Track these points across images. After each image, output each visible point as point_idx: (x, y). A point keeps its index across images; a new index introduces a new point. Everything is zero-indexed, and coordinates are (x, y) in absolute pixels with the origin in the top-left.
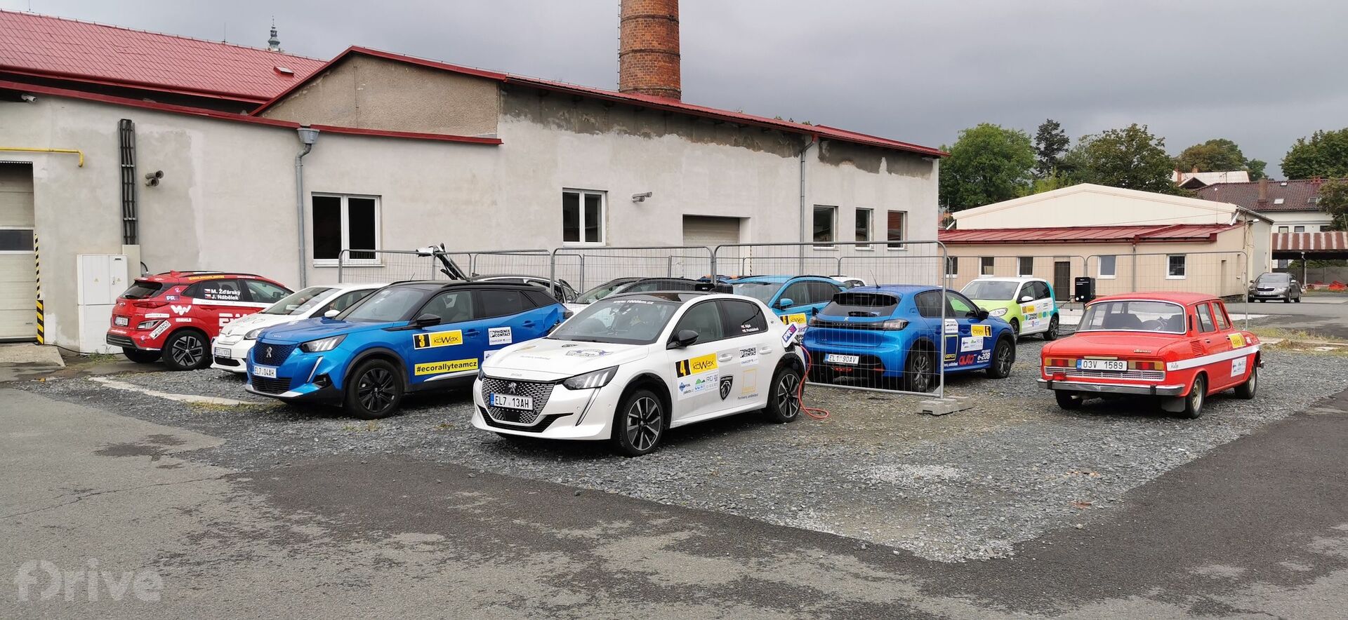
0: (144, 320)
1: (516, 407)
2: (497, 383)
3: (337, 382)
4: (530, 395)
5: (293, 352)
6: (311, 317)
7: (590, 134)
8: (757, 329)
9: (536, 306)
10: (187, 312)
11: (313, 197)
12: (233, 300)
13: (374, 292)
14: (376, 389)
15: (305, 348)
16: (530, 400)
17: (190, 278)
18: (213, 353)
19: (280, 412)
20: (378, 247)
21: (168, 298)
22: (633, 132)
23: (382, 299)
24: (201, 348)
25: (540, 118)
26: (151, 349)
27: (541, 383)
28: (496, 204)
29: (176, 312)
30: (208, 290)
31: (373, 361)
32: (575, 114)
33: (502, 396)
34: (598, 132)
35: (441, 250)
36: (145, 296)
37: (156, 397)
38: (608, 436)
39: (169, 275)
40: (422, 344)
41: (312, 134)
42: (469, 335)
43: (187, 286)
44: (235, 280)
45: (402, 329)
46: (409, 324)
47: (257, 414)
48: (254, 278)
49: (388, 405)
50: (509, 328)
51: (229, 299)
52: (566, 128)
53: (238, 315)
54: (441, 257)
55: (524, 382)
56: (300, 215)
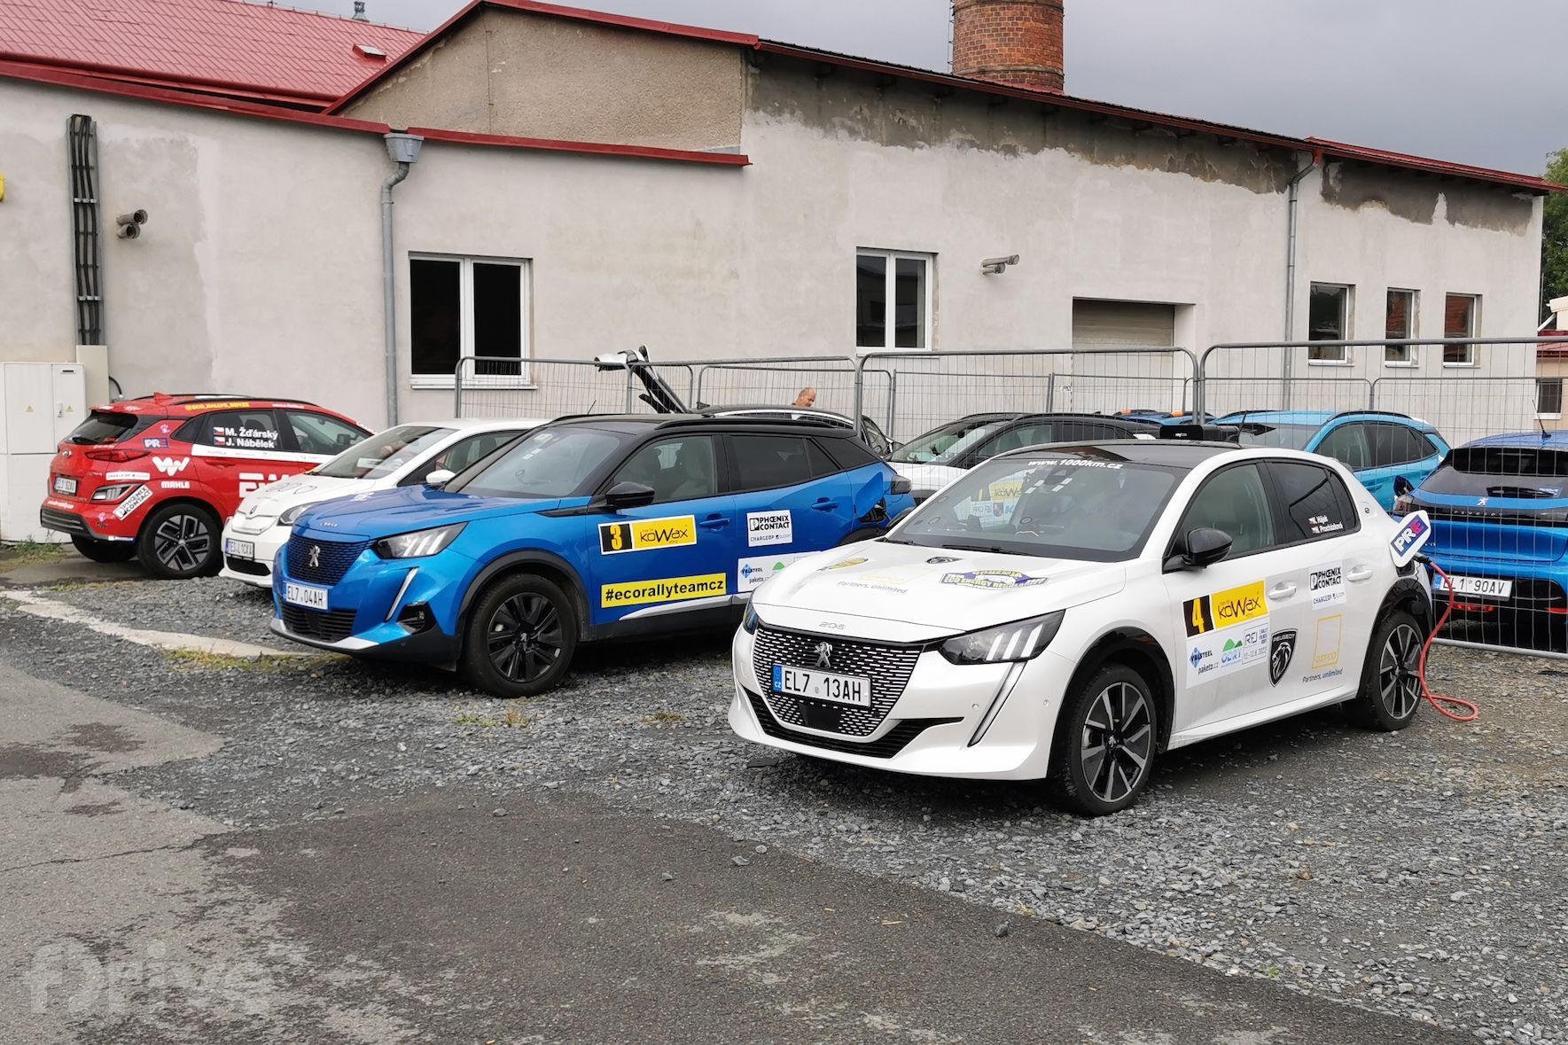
0: (104, 485)
1: (832, 698)
2: (788, 641)
3: (446, 620)
4: (864, 672)
5: (361, 558)
6: (401, 483)
7: (908, 146)
8: (1340, 526)
9: (839, 468)
10: (181, 469)
11: (411, 261)
12: (263, 449)
13: (519, 436)
14: (524, 636)
15: (383, 549)
16: (865, 684)
17: (189, 407)
18: (223, 549)
19: (336, 674)
20: (525, 353)
21: (148, 443)
22: (987, 143)
23: (537, 451)
24: (207, 537)
25: (818, 118)
26: (117, 538)
27: (890, 646)
28: (737, 277)
29: (162, 470)
30: (220, 430)
31: (520, 579)
32: (881, 109)
33: (800, 672)
34: (922, 143)
35: (641, 357)
36: (106, 440)
37: (110, 636)
38: (1040, 772)
39: (152, 400)
40: (617, 543)
41: (410, 144)
42: (709, 526)
43: (183, 422)
44: (269, 411)
45: (576, 513)
46: (590, 503)
47: (292, 678)
48: (302, 407)
49: (548, 667)
50: (787, 513)
51: (256, 446)
52: (864, 136)
53: (272, 477)
54: (640, 371)
55: (850, 641)
56: (389, 293)
